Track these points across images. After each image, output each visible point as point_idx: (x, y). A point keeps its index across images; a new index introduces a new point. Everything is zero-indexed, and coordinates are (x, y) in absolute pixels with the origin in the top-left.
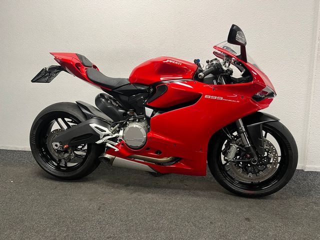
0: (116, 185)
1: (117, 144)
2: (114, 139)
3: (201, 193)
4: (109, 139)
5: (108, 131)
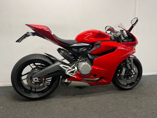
0: (69, 96)
1: (74, 74)
2: (72, 72)
3: (109, 92)
4: (70, 72)
5: (70, 68)
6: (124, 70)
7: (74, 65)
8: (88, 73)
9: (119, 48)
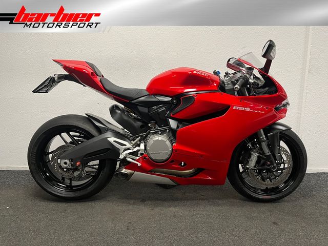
0: (132, 202)
1: (138, 158)
2: (135, 154)
3: (220, 202)
4: (129, 154)
5: (128, 145)
6: (254, 157)
7: (137, 139)
8: (165, 157)
9: (234, 108)
